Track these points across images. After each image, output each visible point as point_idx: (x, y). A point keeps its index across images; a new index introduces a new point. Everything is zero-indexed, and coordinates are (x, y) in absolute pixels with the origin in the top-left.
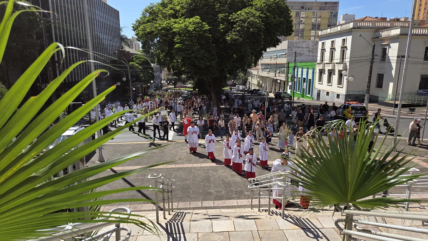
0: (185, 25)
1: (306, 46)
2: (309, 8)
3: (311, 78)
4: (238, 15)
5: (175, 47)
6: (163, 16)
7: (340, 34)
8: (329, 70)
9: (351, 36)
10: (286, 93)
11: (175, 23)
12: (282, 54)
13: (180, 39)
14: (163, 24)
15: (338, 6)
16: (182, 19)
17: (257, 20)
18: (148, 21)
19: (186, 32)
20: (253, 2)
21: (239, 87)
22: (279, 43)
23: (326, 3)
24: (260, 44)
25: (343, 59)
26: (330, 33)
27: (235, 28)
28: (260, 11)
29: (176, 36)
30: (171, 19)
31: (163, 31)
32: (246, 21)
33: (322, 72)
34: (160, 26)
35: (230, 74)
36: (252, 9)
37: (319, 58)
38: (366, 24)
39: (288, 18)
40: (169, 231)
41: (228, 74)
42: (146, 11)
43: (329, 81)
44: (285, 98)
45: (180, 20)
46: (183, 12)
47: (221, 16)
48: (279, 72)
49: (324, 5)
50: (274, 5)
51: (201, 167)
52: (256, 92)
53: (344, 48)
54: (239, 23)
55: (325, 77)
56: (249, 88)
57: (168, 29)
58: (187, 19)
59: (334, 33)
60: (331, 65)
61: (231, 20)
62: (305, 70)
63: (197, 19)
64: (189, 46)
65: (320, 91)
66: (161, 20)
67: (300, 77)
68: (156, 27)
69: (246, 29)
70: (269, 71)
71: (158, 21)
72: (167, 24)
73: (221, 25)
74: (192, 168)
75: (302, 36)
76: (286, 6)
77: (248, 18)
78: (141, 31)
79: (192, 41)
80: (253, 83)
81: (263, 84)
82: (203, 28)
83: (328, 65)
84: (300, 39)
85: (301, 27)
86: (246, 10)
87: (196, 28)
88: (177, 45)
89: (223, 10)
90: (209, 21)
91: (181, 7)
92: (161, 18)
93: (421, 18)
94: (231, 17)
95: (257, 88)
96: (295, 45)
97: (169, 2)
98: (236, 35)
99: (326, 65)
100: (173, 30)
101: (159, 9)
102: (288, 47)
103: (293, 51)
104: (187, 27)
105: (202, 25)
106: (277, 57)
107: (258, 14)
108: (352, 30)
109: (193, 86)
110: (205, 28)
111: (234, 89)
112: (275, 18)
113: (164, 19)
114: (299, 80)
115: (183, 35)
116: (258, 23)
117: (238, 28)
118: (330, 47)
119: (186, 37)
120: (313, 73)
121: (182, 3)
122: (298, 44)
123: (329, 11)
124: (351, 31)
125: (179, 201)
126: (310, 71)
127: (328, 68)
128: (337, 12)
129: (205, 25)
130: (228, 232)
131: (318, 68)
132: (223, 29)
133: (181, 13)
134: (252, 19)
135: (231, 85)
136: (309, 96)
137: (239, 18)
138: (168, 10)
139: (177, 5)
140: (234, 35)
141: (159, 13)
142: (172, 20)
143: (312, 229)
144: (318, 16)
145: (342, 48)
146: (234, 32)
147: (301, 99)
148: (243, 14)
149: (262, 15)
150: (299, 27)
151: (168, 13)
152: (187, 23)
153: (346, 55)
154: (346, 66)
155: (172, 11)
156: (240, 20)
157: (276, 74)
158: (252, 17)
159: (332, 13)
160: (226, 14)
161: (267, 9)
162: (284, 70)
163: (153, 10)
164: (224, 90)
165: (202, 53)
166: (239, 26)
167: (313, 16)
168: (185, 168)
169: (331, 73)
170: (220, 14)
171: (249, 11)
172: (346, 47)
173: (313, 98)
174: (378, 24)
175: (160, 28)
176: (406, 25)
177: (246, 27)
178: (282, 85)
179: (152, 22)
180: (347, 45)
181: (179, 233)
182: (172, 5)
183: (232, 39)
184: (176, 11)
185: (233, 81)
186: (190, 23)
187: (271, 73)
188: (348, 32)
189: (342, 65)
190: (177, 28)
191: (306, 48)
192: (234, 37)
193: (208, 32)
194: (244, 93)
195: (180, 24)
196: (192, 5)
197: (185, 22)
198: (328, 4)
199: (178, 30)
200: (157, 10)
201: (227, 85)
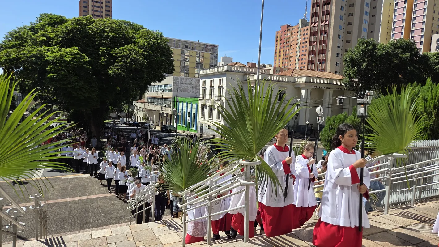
0: (61, 55)
1: (190, 83)
2: (192, 48)
3: (195, 112)
4: (120, 50)
5: (48, 76)
6: (33, 42)
7: (217, 75)
8: (209, 106)
9: (226, 77)
10: (172, 126)
11: (49, 51)
12: (168, 88)
13: (54, 68)
14: (33, 51)
15: (218, 49)
16: (57, 47)
17: (140, 57)
18: (13, 46)
19: (61, 62)
20: (136, 40)
21: (123, 120)
22: (164, 79)
23: (207, 45)
24: (143, 80)
25: (220, 96)
26: (209, 74)
27: (117, 62)
28: (143, 49)
29: (49, 65)
30: (42, 46)
31: (33, 59)
32: (129, 57)
33: (204, 107)
34: (29, 53)
35: (114, 105)
36: (135, 46)
37: (201, 96)
38: (236, 69)
39: (169, 58)
40: (50, 243)
41: (111, 106)
42: (11, 35)
43: (210, 115)
44: (171, 131)
45: (54, 49)
46: (58, 40)
47: (102, 49)
48: (166, 106)
49: (205, 46)
50: (156, 45)
51: (78, 200)
52: (142, 125)
53: (220, 87)
54: (121, 58)
55: (207, 111)
56: (135, 121)
57: (40, 57)
58: (62, 49)
59: (212, 73)
60: (211, 101)
61: (113, 54)
62: (189, 105)
63: (75, 49)
64: (66, 77)
65: (203, 124)
66: (31, 47)
67: (185, 111)
68: (24, 54)
69: (128, 65)
70: (156, 105)
71: (27, 48)
72: (38, 52)
73: (102, 58)
74: (67, 202)
75: (187, 73)
76: (167, 46)
77: (131, 54)
78: (3, 56)
79: (68, 71)
80: (140, 116)
81: (150, 117)
82: (82, 59)
83: (208, 101)
84: (185, 75)
85: (186, 64)
86: (129, 46)
87: (74, 58)
88: (50, 75)
89: (105, 43)
90: (89, 53)
91: (56, 35)
92: (30, 44)
93: (281, 67)
94: (113, 51)
95: (144, 121)
96: (180, 81)
97: (40, 28)
98: (118, 69)
99: (207, 101)
100: (46, 59)
101: (27, 34)
102: (174, 83)
103: (178, 87)
104: (63, 57)
105: (81, 56)
106: (163, 91)
107: (141, 51)
108: (226, 72)
109: (67, 118)
110: (85, 60)
111: (117, 121)
112: (157, 56)
113: (35, 46)
114: (184, 113)
115: (58, 64)
116: (141, 60)
117: (121, 63)
118: (210, 85)
119: (61, 66)
120: (197, 108)
121: (57, 32)
122: (183, 80)
123: (210, 53)
124: (226, 74)
125: (53, 233)
126: (194, 106)
127: (209, 103)
128: (217, 55)
129: (84, 56)
130: (106, 236)
131: (200, 103)
132: (104, 62)
133: (56, 41)
134: (135, 56)
135: (114, 118)
136: (194, 129)
137: (121, 54)
138: (39, 37)
139: (51, 32)
140: (117, 69)
141: (27, 39)
142: (44, 47)
143: (174, 225)
144: (201, 56)
145: (219, 87)
146: (117, 66)
147: (186, 131)
148: (125, 50)
149: (145, 53)
150: (184, 64)
151: (39, 40)
152: (62, 53)
153: (222, 93)
154: (223, 103)
155: (44, 38)
156: (123, 56)
157: (162, 107)
158: (135, 54)
159: (213, 54)
160: (108, 48)
161: (150, 47)
162: (170, 104)
163: (20, 35)
164: (105, 123)
165: (80, 85)
166: (121, 61)
167: (196, 56)
168: (59, 203)
169: (211, 108)
170: (102, 48)
171: (131, 48)
172: (222, 87)
173: (197, 131)
174: (245, 69)
175: (29, 55)
176: (266, 72)
177: (129, 63)
178: (169, 118)
179: (19, 48)
180: (223, 85)
181: (60, 244)
182: (44, 31)
183: (114, 73)
184: (49, 39)
185: (116, 113)
186: (67, 53)
187: (157, 107)
188: (223, 74)
189: (219, 102)
190: (50, 56)
191: (191, 84)
192: (117, 71)
193: (88, 64)
194: (129, 126)
195: (54, 52)
196: (69, 34)
197: (60, 51)
198: (209, 46)
199: (52, 59)
200: (25, 35)
201: (110, 118)
